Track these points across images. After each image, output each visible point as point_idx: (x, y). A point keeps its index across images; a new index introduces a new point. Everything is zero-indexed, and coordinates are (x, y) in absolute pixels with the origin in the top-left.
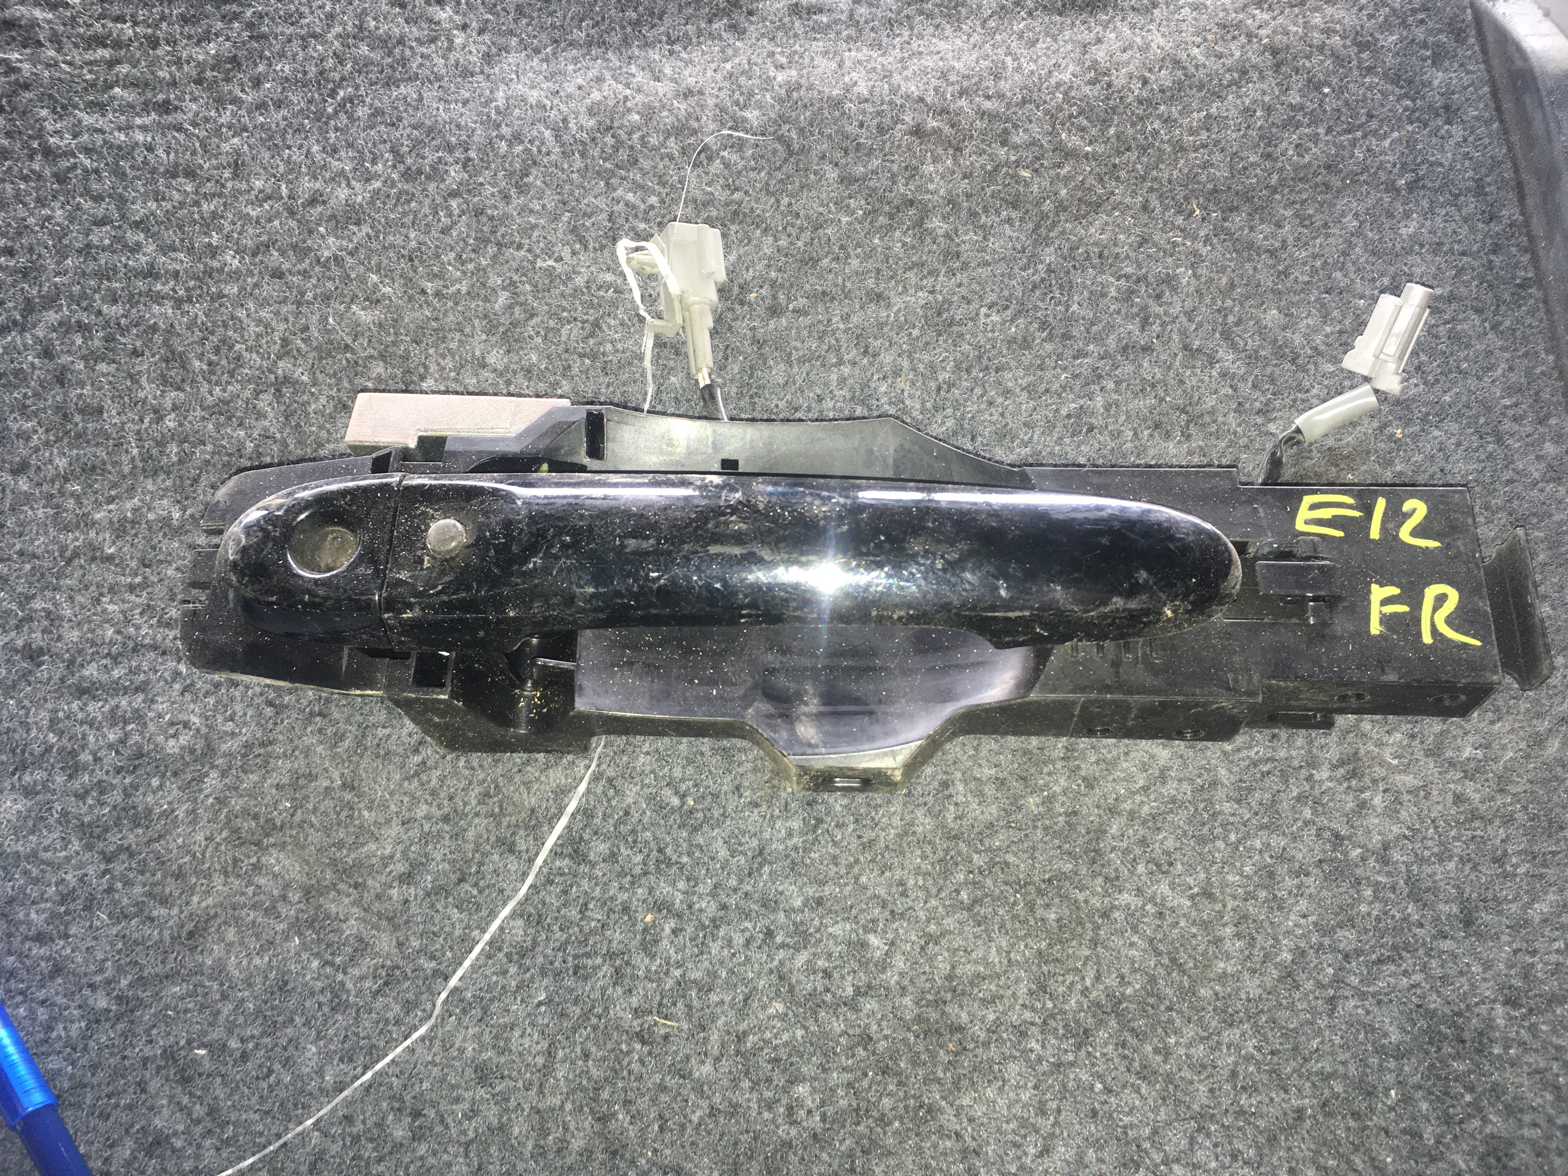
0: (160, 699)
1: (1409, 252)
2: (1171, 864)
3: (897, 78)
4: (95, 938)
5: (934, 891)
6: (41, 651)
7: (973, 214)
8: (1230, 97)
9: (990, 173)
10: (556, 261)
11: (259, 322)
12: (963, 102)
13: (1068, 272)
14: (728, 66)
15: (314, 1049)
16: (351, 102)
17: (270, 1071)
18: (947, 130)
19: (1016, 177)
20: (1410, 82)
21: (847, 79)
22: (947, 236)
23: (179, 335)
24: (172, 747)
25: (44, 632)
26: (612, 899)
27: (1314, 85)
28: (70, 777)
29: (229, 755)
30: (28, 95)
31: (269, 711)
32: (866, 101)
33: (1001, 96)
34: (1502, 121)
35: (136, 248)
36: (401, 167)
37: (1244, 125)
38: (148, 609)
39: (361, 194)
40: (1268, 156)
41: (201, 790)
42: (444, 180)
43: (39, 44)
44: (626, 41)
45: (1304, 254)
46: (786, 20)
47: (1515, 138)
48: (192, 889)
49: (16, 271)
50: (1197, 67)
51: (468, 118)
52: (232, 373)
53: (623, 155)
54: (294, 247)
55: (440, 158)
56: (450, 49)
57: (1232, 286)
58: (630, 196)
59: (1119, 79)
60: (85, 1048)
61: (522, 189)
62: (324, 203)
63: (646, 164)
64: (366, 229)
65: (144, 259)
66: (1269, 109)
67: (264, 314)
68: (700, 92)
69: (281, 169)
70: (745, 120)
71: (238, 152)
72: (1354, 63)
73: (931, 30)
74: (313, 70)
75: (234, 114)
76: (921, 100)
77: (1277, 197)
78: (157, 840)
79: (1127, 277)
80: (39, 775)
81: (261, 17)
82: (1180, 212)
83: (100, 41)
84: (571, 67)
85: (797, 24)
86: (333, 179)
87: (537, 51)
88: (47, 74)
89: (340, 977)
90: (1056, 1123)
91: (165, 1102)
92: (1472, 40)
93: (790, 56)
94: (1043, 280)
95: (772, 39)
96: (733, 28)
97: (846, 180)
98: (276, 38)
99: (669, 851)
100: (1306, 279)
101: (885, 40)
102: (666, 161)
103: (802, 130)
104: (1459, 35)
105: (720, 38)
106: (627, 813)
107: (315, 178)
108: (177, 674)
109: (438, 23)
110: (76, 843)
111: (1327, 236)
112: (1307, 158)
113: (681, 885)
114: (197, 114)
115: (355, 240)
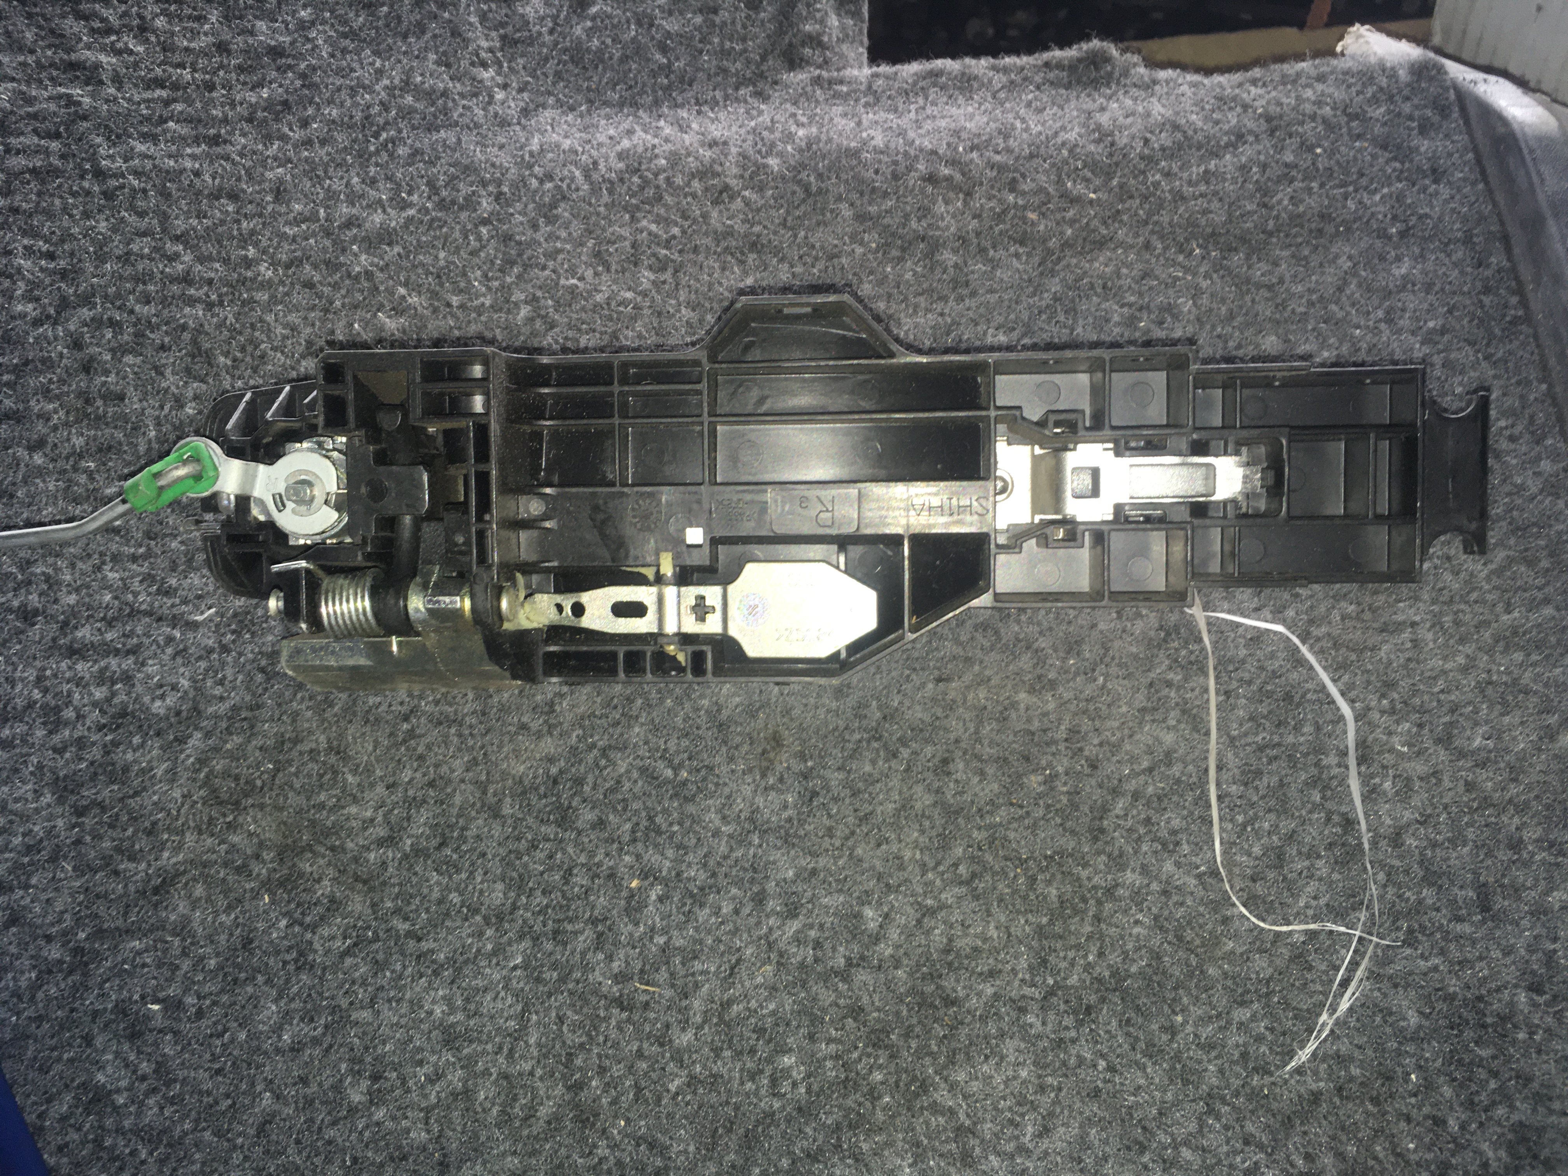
0: (150, 662)
1: (1403, 289)
2: (1177, 844)
3: (911, 134)
4: (57, 890)
5: (931, 864)
6: (36, 612)
7: (982, 251)
8: (1228, 157)
9: (999, 215)
10: (579, 279)
11: (286, 326)
12: (975, 155)
13: (1073, 301)
14: (753, 124)
15: (274, 1008)
16: (394, 143)
17: (225, 1030)
18: (958, 177)
19: (1024, 219)
20: (1399, 147)
21: (864, 135)
22: (956, 266)
23: (207, 334)
24: (158, 707)
25: (40, 595)
26: (599, 865)
27: (1306, 147)
28: (51, 732)
29: (216, 717)
30: (85, 124)
31: (259, 678)
32: (882, 152)
33: (1009, 150)
34: (1487, 183)
35: (173, 258)
36: (436, 198)
37: (1240, 180)
38: (148, 578)
39: (395, 219)
40: (1265, 206)
41: (182, 751)
42: (475, 210)
43: (101, 83)
44: (657, 103)
45: (1300, 288)
46: (809, 89)
47: (1500, 198)
48: (163, 844)
49: (54, 272)
50: (1195, 131)
51: (504, 159)
52: (255, 370)
53: (650, 192)
54: (327, 263)
55: (474, 192)
56: (489, 103)
57: (1231, 316)
58: (653, 227)
59: (1122, 140)
60: (33, 998)
61: (551, 220)
62: (359, 226)
63: (669, 199)
64: (397, 249)
65: (180, 267)
66: (1264, 167)
67: (293, 318)
68: (725, 143)
69: (321, 196)
70: (765, 166)
71: (281, 181)
72: (1344, 130)
73: (945, 99)
74: (358, 116)
75: (280, 149)
76: (934, 152)
77: (1274, 240)
78: (132, 797)
79: (1130, 305)
80: (20, 728)
81: (314, 69)
82: (1181, 251)
83: (159, 83)
84: (603, 122)
85: (818, 92)
86: (369, 206)
87: (572, 109)
88: (105, 107)
89: (309, 936)
90: (1056, 1102)
91: (110, 1057)
92: (1455, 115)
93: (811, 118)
94: (1047, 307)
95: (795, 103)
96: (759, 95)
97: (861, 217)
98: (326, 87)
99: (658, 820)
100: (1302, 309)
101: (901, 107)
102: (689, 199)
103: (820, 176)
104: (1443, 111)
105: (746, 102)
106: (618, 782)
107: (354, 205)
108: (170, 640)
109: (481, 81)
110: (49, 796)
111: (1323, 273)
112: (1301, 209)
113: (670, 853)
114: (244, 147)
115: (386, 258)
